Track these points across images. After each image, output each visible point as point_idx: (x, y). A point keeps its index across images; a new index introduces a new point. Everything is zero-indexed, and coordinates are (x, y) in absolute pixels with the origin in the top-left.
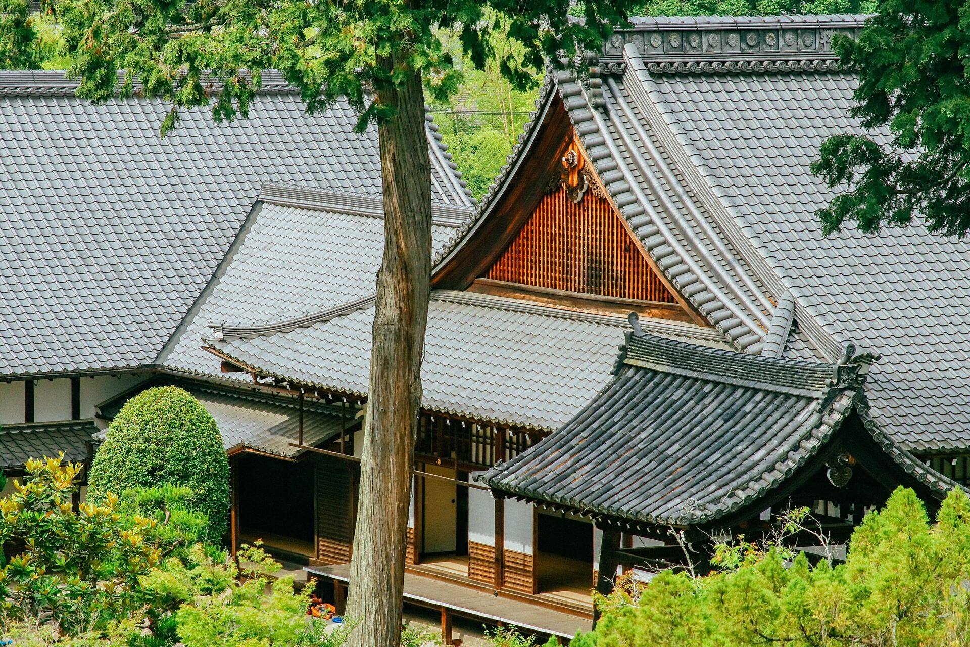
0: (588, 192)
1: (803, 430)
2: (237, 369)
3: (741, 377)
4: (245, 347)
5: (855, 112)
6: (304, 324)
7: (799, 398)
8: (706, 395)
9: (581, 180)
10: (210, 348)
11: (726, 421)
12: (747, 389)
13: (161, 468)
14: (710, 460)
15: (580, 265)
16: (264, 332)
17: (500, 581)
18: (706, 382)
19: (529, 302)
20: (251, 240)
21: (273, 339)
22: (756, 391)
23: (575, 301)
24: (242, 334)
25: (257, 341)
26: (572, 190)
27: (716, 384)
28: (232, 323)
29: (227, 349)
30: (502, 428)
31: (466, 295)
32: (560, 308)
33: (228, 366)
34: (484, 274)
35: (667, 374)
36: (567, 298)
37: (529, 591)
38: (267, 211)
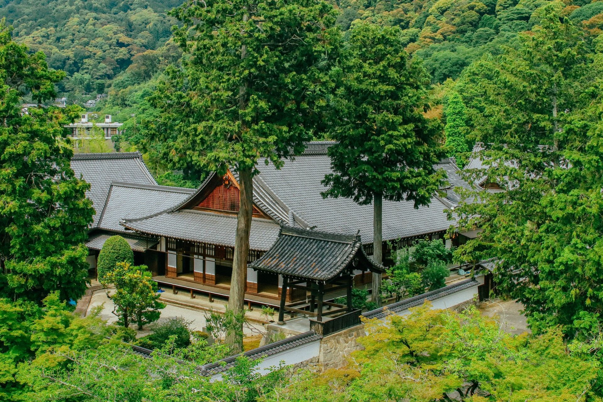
0: (231, 185)
1: (349, 252)
2: (129, 229)
3: (322, 237)
4: (132, 224)
5: (332, 168)
6: (146, 218)
7: (343, 244)
8: (311, 243)
9: (229, 183)
10: (121, 224)
11: (322, 250)
12: (325, 241)
13: (118, 256)
14: (323, 261)
15: (228, 203)
16: (136, 220)
17: (204, 282)
18: (311, 239)
19: (212, 213)
20: (112, 195)
21: (139, 222)
22: (328, 242)
23: (227, 213)
24: (130, 221)
25: (134, 223)
26: (226, 185)
27: (314, 239)
28: (127, 218)
29: (127, 225)
30: (205, 244)
31: (192, 211)
32: (222, 214)
33: (126, 229)
34: (198, 205)
35: (297, 237)
36: (224, 212)
37: (214, 285)
38: (114, 188)
